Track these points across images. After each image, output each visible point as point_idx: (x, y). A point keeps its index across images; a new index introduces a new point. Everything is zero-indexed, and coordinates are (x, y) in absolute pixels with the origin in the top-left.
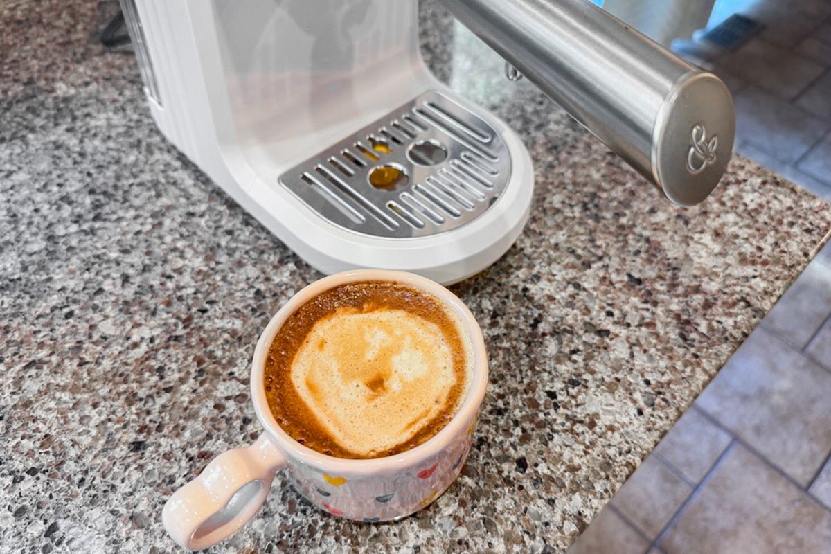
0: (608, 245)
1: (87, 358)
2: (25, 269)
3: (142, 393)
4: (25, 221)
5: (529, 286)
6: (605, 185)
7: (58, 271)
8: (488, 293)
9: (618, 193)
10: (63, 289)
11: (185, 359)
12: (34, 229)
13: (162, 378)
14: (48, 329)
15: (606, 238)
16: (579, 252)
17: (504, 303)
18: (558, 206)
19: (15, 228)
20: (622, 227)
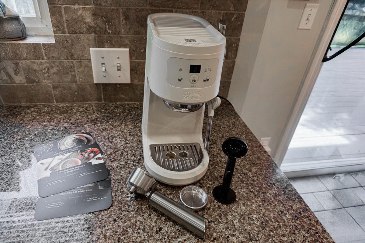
0: (261, 238)
1: (117, 194)
2: (117, 167)
3: (123, 209)
4: (124, 156)
5: (230, 236)
6: (273, 220)
7: (123, 171)
8: (217, 232)
9: (276, 225)
10: (122, 176)
11: (136, 206)
12: (124, 159)
13: (129, 208)
14: (114, 183)
15: (262, 236)
16: (251, 235)
17: (220, 237)
18: (254, 219)
19: (121, 157)
20: (270, 235)
